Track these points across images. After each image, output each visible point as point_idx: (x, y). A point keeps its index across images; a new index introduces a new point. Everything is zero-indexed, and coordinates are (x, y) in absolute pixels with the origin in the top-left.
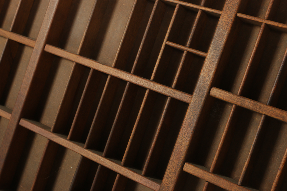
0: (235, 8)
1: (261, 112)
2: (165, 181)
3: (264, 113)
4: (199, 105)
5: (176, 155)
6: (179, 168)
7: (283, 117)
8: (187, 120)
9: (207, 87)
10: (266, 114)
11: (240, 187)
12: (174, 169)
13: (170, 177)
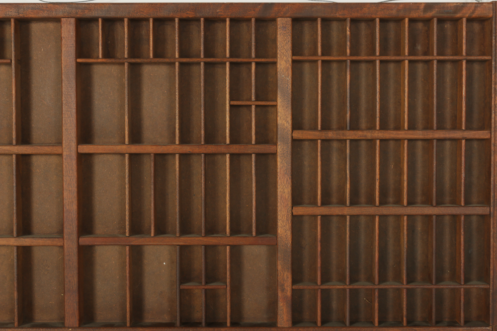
0: (290, 53)
1: (345, 138)
2: (281, 232)
3: (348, 138)
4: (287, 152)
5: (282, 204)
6: (290, 215)
7: (366, 136)
8: (280, 169)
9: (290, 133)
10: (350, 138)
11: (350, 208)
12: (286, 218)
13: (285, 226)
